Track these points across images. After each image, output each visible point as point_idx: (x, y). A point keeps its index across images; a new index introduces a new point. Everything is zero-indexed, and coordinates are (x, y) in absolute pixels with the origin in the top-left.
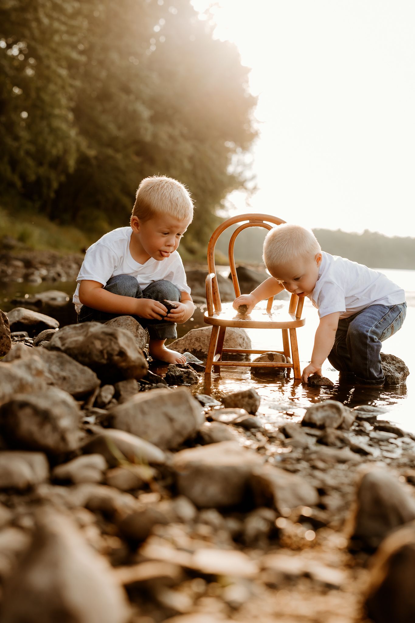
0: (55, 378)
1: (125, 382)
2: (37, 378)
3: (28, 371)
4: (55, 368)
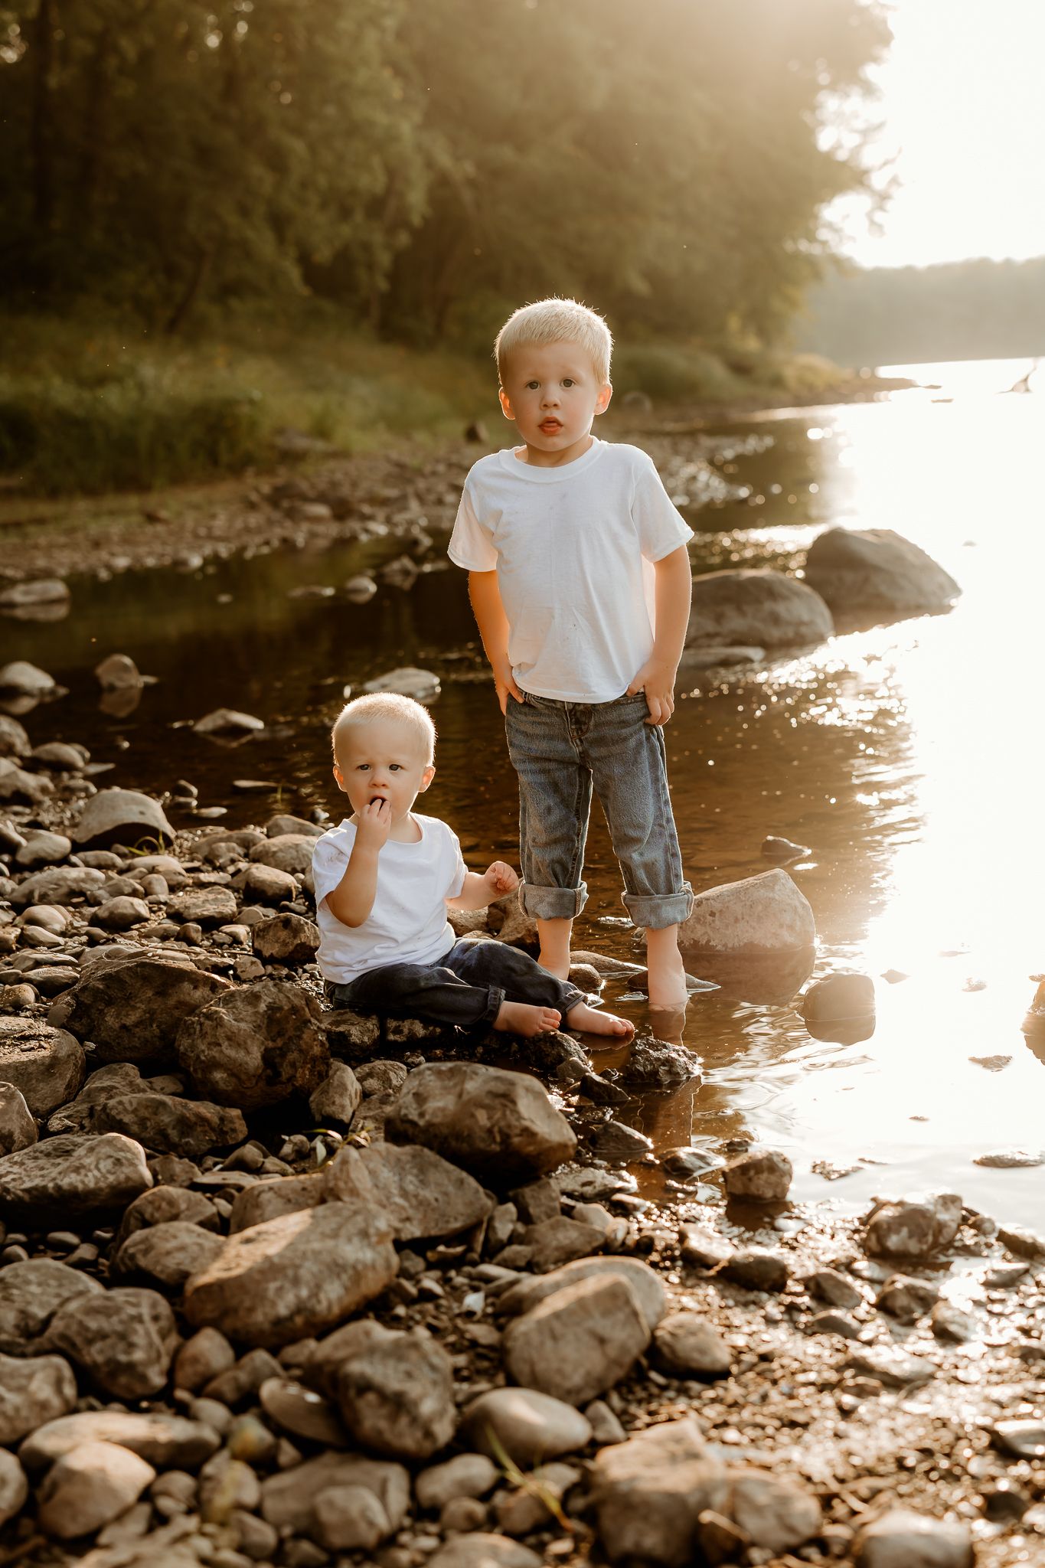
0: (411, 1206)
1: (534, 1187)
2: (381, 1248)
3: (365, 1242)
4: (411, 1183)
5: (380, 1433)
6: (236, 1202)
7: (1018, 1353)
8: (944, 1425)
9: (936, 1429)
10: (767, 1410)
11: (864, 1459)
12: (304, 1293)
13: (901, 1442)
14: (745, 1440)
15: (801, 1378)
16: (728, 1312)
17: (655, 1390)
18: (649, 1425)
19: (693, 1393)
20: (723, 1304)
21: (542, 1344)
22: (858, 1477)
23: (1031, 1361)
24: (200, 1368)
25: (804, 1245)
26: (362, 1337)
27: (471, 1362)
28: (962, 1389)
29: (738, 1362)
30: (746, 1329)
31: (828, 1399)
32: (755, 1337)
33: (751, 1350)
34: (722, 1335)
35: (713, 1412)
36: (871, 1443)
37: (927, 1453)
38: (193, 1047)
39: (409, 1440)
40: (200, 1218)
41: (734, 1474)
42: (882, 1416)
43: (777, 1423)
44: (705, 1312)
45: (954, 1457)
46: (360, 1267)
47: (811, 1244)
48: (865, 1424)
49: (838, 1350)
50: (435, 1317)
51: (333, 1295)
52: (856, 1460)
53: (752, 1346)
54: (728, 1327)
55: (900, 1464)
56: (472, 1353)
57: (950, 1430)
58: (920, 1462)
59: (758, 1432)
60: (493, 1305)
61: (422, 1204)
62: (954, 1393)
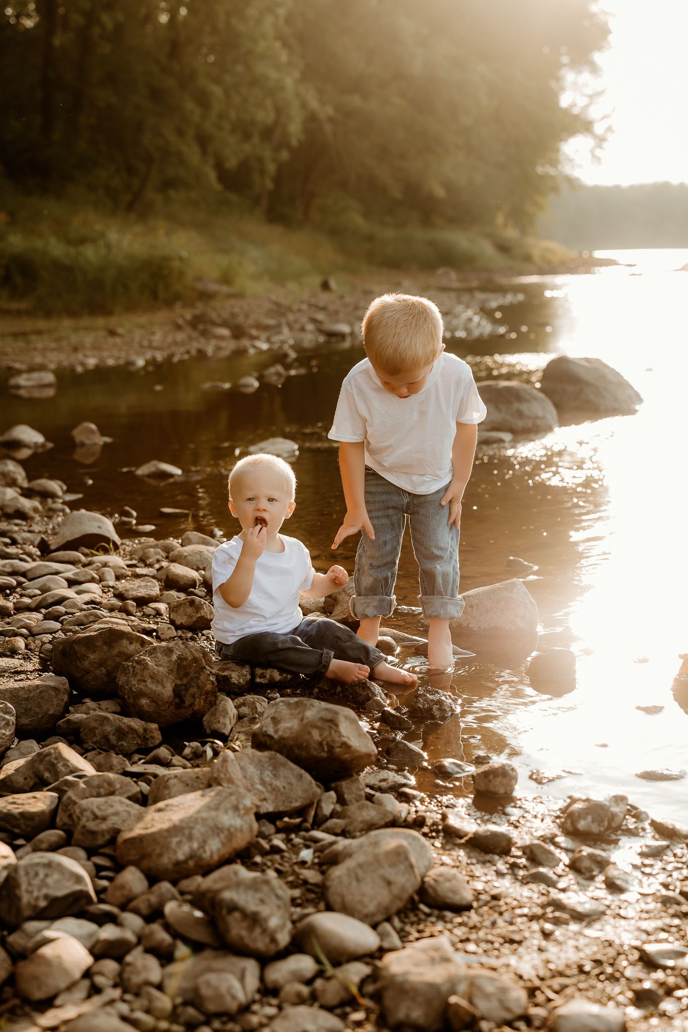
2: (246, 818)
3: (236, 814)
4: (268, 776)
5: (242, 938)
6: (153, 784)
7: (660, 900)
8: (610, 945)
9: (605, 947)
10: (495, 932)
11: (557, 966)
12: (195, 845)
13: (582, 955)
14: (480, 951)
15: (518, 911)
16: (472, 867)
17: (422, 916)
18: (418, 939)
19: (447, 919)
20: (469, 862)
21: (350, 884)
22: (553, 977)
23: (668, 905)
24: (125, 892)
25: (523, 825)
26: (232, 876)
27: (303, 894)
28: (623, 922)
29: (478, 899)
30: (484, 879)
31: (535, 926)
32: (490, 884)
33: (486, 892)
34: (468, 882)
35: (460, 932)
36: (562, 955)
37: (598, 962)
38: (128, 682)
39: (260, 943)
40: (129, 794)
41: (472, 972)
42: (570, 938)
43: (501, 941)
44: (457, 867)
45: (615, 966)
46: (232, 830)
47: (528, 824)
48: (558, 943)
49: (543, 894)
50: (280, 864)
51: (214, 848)
52: (552, 966)
53: (487, 889)
54: (472, 877)
55: (581, 970)
56: (303, 889)
57: (614, 948)
58: (593, 968)
59: (489, 946)
60: (318, 857)
61: (275, 790)
62: (617, 925)
